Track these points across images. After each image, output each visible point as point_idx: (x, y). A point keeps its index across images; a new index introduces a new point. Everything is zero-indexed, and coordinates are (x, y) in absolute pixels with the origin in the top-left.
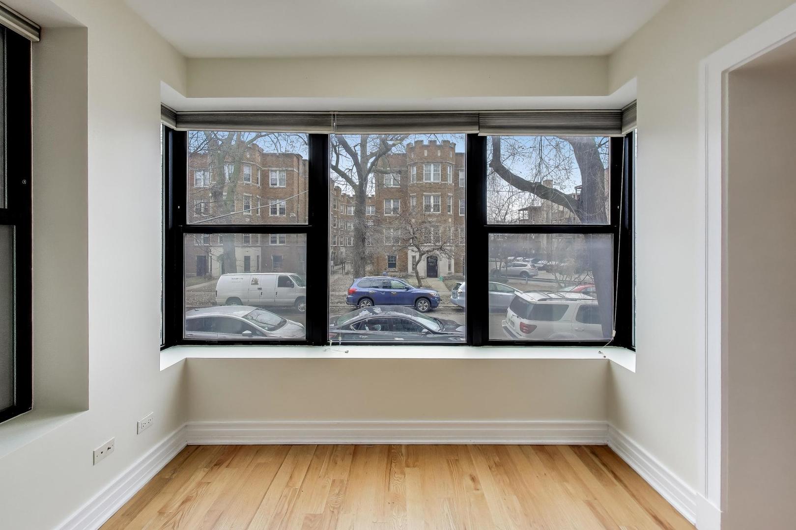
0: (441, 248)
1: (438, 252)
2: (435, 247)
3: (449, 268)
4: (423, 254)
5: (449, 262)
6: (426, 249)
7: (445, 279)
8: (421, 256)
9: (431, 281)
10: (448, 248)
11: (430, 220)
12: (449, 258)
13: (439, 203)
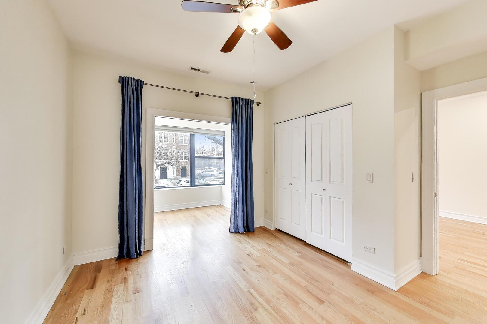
0: (169, 162)
1: (167, 165)
2: (166, 162)
3: (174, 174)
4: (158, 166)
5: (174, 170)
6: (160, 163)
7: (171, 180)
8: (157, 167)
9: (163, 181)
10: (173, 162)
11: (163, 146)
12: (174, 168)
13: (167, 137)
